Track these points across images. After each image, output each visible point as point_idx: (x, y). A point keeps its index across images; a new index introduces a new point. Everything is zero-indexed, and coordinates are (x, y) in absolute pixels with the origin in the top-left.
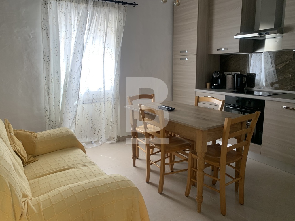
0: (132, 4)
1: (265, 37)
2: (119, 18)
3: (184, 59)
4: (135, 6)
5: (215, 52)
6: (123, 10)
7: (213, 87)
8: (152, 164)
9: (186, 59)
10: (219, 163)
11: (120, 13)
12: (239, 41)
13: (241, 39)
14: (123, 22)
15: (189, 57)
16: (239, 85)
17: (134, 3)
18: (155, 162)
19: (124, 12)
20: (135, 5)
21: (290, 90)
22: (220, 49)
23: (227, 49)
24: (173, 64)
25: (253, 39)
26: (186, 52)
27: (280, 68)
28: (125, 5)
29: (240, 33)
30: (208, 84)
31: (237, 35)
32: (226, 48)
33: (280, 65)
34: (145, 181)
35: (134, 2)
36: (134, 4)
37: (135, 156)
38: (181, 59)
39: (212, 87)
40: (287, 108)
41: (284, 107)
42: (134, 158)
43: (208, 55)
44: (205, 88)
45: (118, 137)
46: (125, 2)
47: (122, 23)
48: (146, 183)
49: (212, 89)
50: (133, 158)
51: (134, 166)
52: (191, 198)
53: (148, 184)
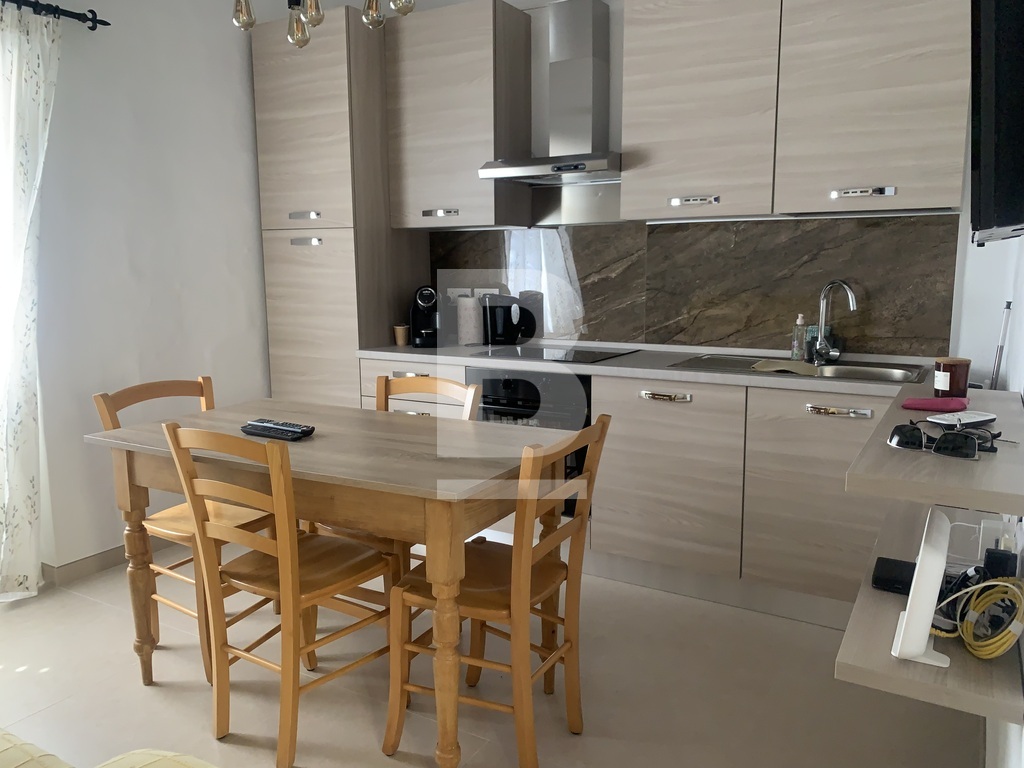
0: (81, 17)
1: (561, 180)
2: (25, 68)
3: (306, 241)
4: (93, 28)
5: (415, 220)
6: (42, 34)
7: (418, 341)
8: (236, 658)
9: (315, 242)
10: (508, 607)
11: (27, 47)
12: (491, 187)
13: (498, 182)
14: (41, 84)
15: (323, 234)
16: (500, 330)
17: (90, 16)
18: (248, 650)
19: (48, 43)
20: (94, 21)
21: (647, 342)
22: (431, 211)
23: (457, 212)
24: (263, 260)
25: (531, 185)
26: (313, 215)
27: (613, 275)
28: (51, 18)
29: (493, 160)
30: (400, 331)
31: (487, 166)
32: (449, 208)
33: (614, 266)
34: (211, 737)
35: (91, 11)
36: (90, 20)
37: (148, 641)
38: (293, 242)
39: (415, 341)
40: (654, 396)
41: (643, 393)
42: (147, 647)
43: (392, 229)
44: (391, 344)
45: (45, 569)
46: (49, 6)
47: (42, 91)
48: (217, 744)
49: (417, 346)
50: (139, 649)
51: (148, 680)
52: (407, 758)
53: (224, 746)
